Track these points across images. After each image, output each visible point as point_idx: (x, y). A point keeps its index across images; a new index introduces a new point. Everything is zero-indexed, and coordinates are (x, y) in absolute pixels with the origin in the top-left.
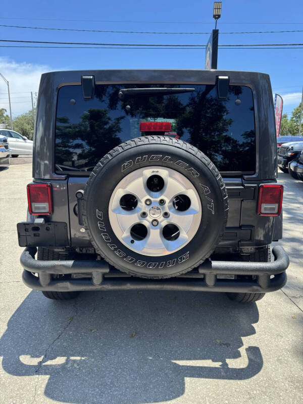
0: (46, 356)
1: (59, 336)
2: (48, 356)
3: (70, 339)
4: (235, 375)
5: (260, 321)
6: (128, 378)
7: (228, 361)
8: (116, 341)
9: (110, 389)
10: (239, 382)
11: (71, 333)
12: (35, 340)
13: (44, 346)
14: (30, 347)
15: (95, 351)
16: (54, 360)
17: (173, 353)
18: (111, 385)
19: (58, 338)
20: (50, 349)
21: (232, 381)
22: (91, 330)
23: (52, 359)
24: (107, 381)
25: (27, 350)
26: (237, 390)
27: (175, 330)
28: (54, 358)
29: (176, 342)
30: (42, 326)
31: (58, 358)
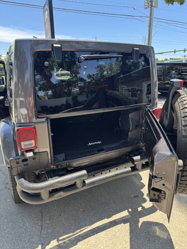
0: (42, 245)
1: (42, 227)
2: (44, 243)
3: (50, 226)
4: (151, 211)
5: (143, 178)
6: (102, 235)
7: (143, 205)
8: (80, 216)
9: (98, 247)
10: (154, 214)
11: (48, 222)
12: (27, 237)
13: (36, 238)
14: (26, 243)
15: (72, 227)
16: (50, 245)
17: (115, 211)
18: (97, 244)
19: (42, 229)
20: (42, 238)
21: (152, 215)
22: (61, 215)
23: (48, 244)
24: (93, 243)
25: (25, 246)
26: (157, 218)
27: (108, 197)
28: (49, 243)
29: (113, 204)
30: (24, 225)
31: (52, 242)
